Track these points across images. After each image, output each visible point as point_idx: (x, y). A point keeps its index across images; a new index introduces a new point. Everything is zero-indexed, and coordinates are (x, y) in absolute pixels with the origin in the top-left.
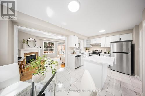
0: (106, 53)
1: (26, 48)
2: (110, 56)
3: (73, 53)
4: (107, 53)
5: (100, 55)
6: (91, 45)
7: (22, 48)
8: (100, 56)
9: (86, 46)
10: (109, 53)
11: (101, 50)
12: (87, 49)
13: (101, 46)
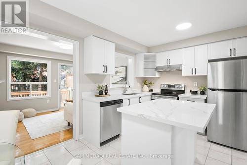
0: (196, 93)
2: (206, 101)
3: (101, 94)
4: (199, 92)
5: (178, 99)
6: (157, 69)
8: (180, 101)
9: (142, 74)
10: (203, 93)
11: (183, 86)
12: (145, 82)
13: (184, 74)
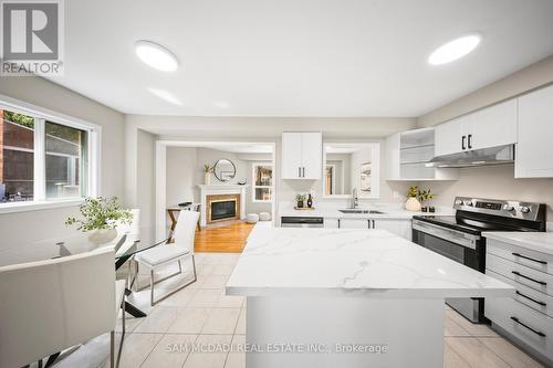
1: (209, 184)
3: (300, 206)
12: (412, 190)
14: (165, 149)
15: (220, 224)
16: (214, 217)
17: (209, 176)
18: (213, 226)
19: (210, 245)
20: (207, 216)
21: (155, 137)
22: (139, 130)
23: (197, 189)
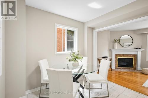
1: (116, 49)
7: (114, 48)
14: (97, 33)
15: (122, 70)
16: (119, 65)
17: (116, 44)
18: (119, 70)
19: (117, 80)
20: (116, 64)
21: (93, 29)
22: (88, 27)
23: (110, 51)
